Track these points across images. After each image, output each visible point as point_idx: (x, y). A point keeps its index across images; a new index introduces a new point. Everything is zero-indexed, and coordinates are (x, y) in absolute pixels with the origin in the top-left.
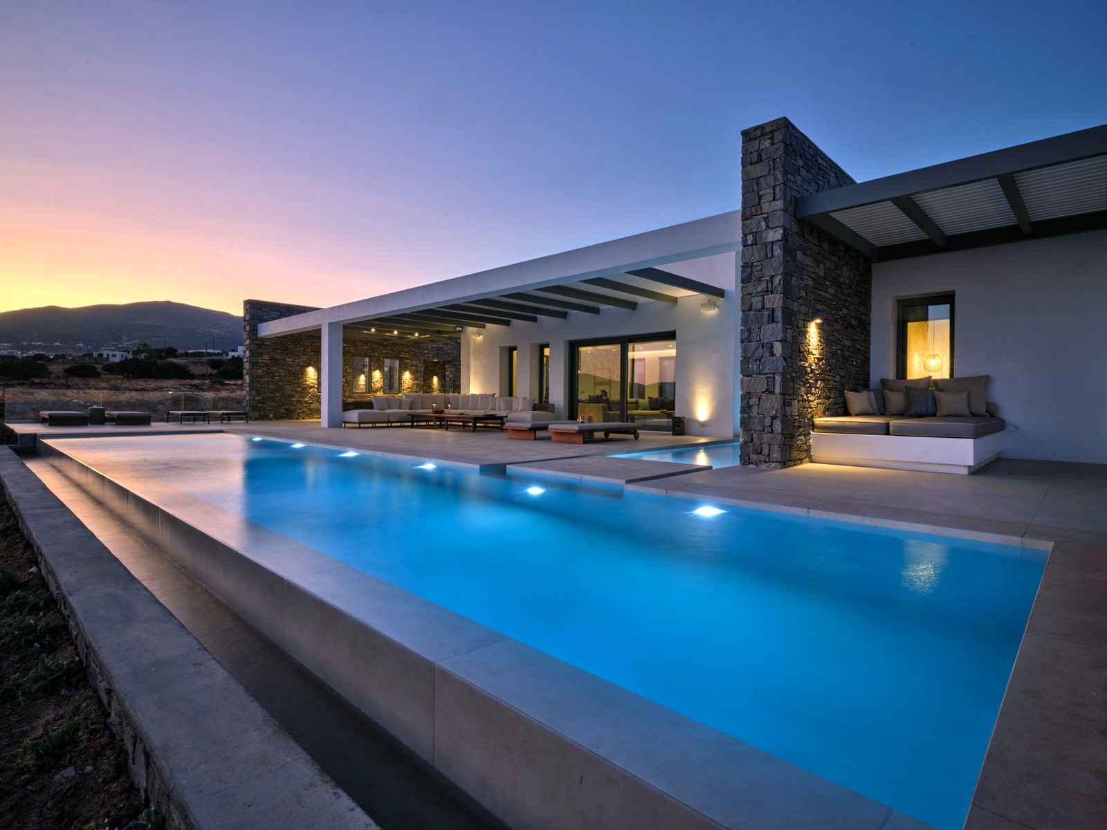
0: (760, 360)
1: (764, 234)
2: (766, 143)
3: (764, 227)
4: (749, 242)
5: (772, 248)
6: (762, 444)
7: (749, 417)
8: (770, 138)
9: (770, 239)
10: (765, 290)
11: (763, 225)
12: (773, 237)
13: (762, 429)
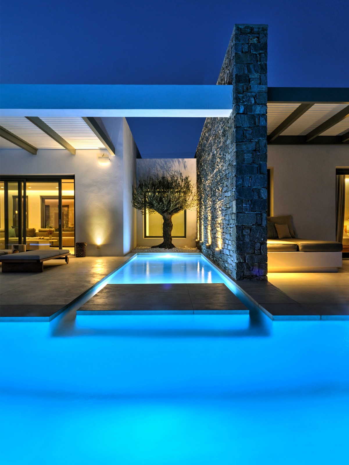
0: (251, 201)
1: (253, 107)
2: (255, 40)
3: (253, 102)
4: (241, 111)
5: (259, 119)
6: (253, 263)
7: (244, 243)
8: (257, 37)
9: (257, 112)
10: (254, 149)
11: (253, 100)
12: (260, 111)
13: (253, 252)
